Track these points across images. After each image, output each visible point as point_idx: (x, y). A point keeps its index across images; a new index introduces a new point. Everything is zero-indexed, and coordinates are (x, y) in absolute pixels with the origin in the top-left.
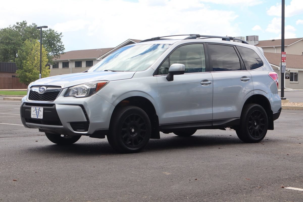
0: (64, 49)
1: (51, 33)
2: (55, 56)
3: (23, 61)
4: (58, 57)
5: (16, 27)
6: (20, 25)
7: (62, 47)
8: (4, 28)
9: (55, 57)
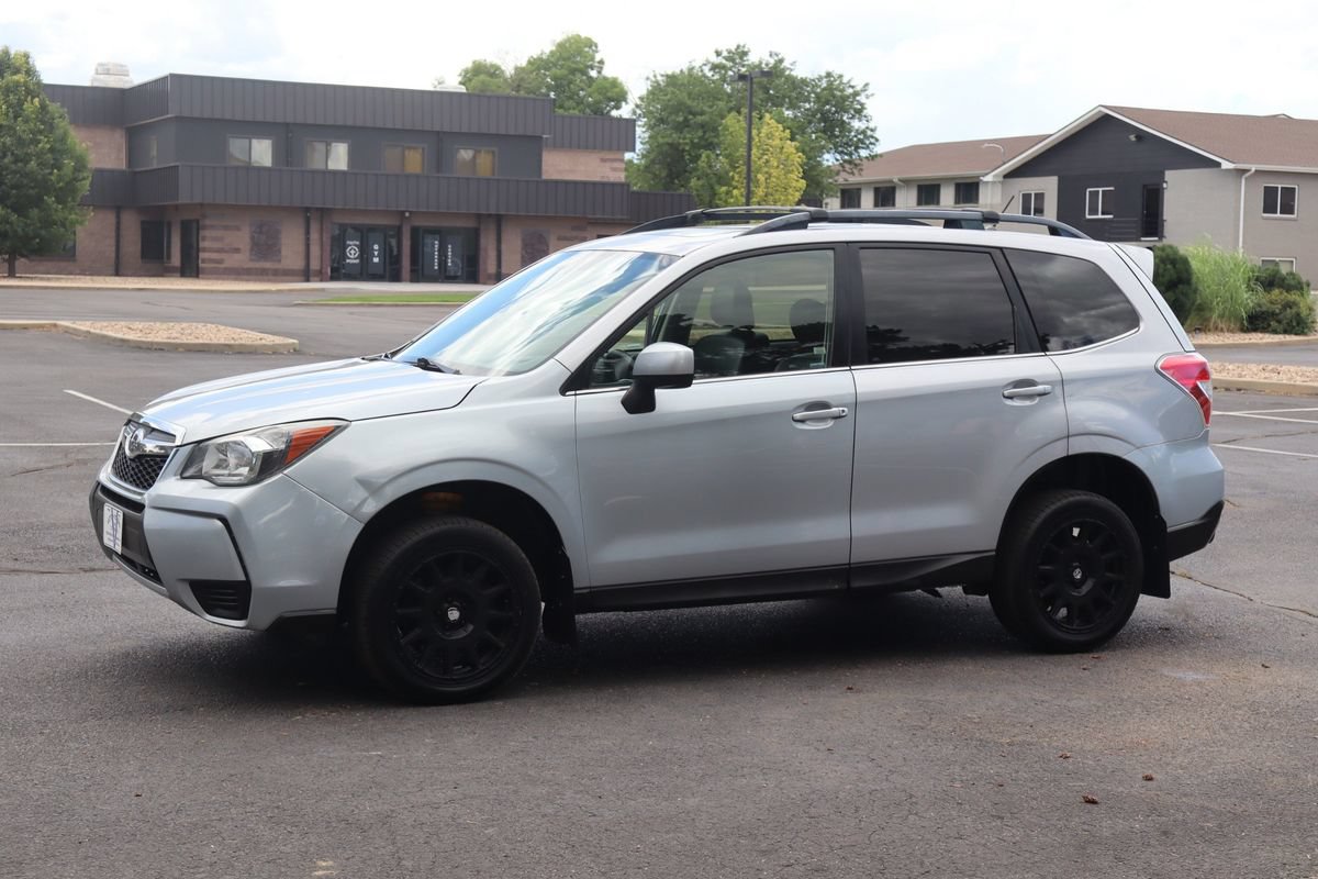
0: (877, 140)
1: (830, 88)
2: (843, 167)
3: (717, 187)
4: (855, 171)
5: (714, 67)
6: (725, 58)
7: (869, 133)
8: (670, 73)
9: (844, 171)
